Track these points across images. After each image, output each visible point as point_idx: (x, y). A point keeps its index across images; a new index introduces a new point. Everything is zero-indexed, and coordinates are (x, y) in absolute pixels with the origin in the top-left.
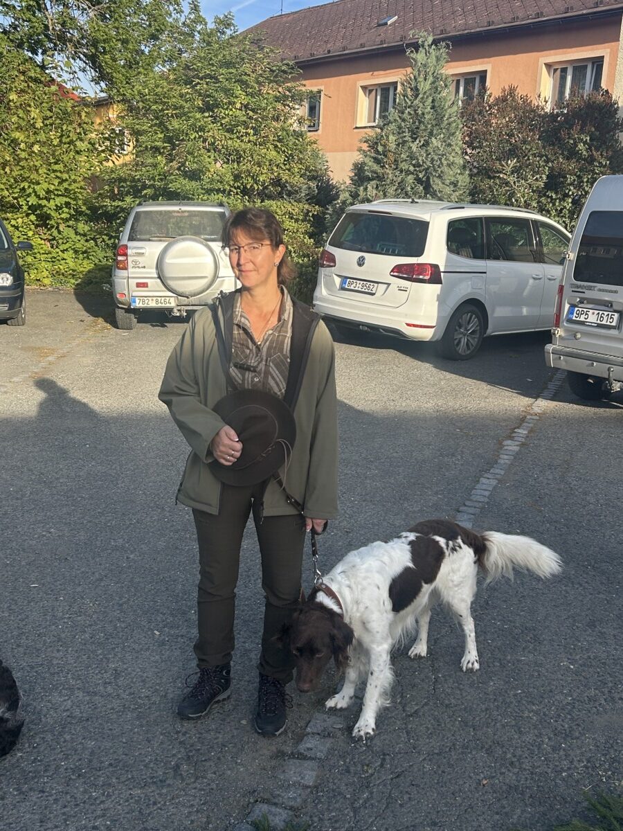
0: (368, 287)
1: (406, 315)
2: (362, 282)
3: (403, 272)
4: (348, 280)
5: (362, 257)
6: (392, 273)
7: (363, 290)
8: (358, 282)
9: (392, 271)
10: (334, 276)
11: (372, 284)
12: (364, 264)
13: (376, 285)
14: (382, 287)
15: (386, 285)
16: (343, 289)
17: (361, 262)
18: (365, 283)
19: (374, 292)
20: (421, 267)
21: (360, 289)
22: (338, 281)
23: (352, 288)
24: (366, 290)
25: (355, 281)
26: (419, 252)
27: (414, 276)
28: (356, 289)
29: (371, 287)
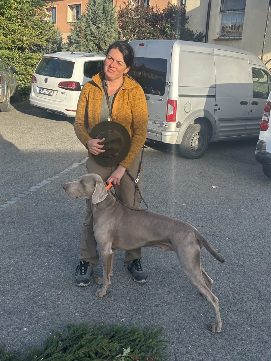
0: (49, 92)
1: (65, 105)
2: (47, 90)
3: (63, 85)
4: (42, 89)
5: (46, 78)
6: (59, 86)
7: (48, 94)
8: (46, 90)
9: (59, 85)
10: (37, 87)
11: (51, 91)
12: (47, 81)
13: (53, 91)
14: (55, 92)
15: (57, 92)
16: (40, 93)
17: (46, 81)
18: (48, 90)
19: (52, 94)
20: (71, 83)
21: (46, 93)
22: (38, 89)
23: (43, 93)
24: (49, 94)
25: (44, 89)
26: (70, 76)
27: (68, 88)
28: (45, 93)
29: (51, 92)
